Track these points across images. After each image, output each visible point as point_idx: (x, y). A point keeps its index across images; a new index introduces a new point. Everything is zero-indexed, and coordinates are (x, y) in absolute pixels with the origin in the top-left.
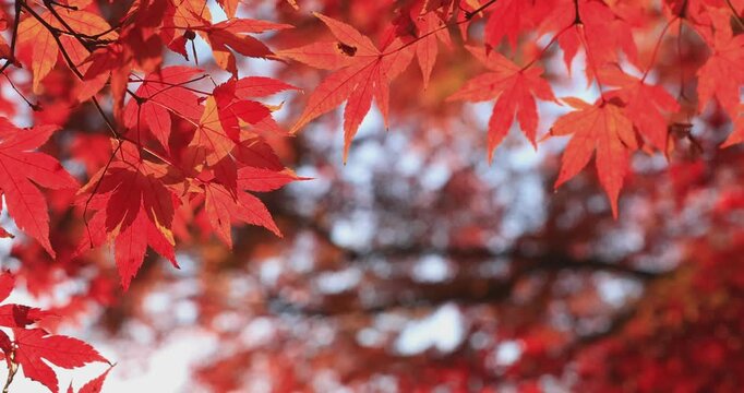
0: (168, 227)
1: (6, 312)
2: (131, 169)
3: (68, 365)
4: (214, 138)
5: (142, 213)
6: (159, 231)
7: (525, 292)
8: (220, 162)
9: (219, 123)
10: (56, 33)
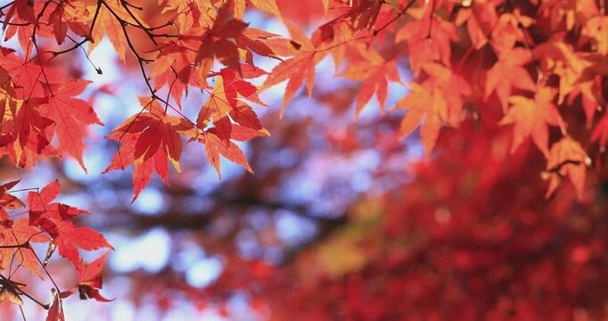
0: (177, 159)
1: (54, 209)
2: (156, 118)
3: (88, 248)
4: (220, 104)
5: (160, 150)
6: (171, 162)
7: (222, 225)
8: (221, 120)
9: (224, 94)
10: (123, 23)
